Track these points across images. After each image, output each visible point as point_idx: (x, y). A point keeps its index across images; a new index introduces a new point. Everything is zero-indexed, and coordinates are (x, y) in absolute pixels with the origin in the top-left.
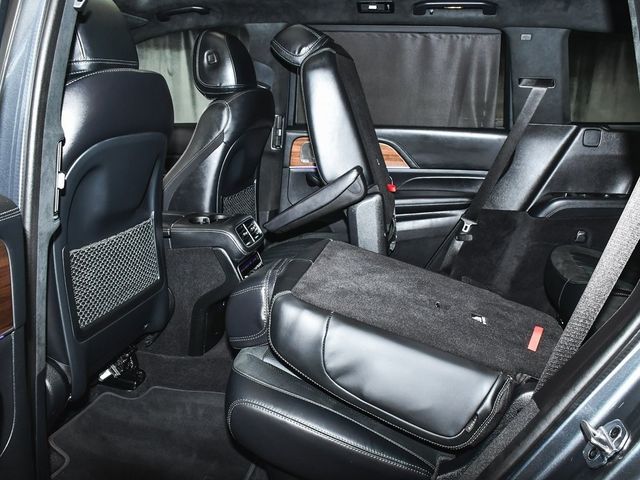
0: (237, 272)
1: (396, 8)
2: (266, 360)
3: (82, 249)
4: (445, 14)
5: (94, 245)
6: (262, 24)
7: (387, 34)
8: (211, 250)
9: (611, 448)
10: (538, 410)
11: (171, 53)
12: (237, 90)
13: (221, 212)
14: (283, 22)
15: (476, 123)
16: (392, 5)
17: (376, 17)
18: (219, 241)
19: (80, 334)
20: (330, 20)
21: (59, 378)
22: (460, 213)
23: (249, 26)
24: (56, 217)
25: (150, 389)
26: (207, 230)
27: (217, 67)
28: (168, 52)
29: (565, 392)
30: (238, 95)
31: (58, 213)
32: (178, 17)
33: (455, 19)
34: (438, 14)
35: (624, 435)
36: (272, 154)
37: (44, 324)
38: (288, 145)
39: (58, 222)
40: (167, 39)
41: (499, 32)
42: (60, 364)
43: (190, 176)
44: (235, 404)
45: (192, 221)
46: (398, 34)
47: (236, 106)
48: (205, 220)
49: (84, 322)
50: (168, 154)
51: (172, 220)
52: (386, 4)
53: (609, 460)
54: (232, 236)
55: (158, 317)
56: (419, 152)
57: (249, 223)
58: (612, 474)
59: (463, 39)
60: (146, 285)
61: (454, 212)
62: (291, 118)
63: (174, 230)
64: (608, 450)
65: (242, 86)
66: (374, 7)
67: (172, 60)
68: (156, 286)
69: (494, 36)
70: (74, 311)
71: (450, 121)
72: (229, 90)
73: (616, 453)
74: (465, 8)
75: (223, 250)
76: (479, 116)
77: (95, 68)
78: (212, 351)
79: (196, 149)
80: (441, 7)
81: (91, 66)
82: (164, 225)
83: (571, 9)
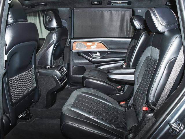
0: (59, 82)
1: (102, 3)
2: (72, 109)
3: (12, 78)
4: (117, 5)
5: (16, 77)
6: (63, 8)
7: (100, 11)
8: (51, 76)
9: (178, 129)
10: (155, 119)
11: (34, 18)
12: (57, 28)
13: (54, 65)
14: (69, 7)
15: (126, 36)
16: (101, 2)
17: (96, 6)
18: (54, 73)
19: (13, 104)
20: (83, 7)
21: (7, 119)
22: (122, 62)
23: (59, 9)
24: (5, 69)
25: (34, 120)
26: (50, 70)
27: (51, 21)
28: (33, 17)
29: (163, 114)
30: (58, 29)
31: (5, 67)
32: (37, 6)
33: (119, 6)
34: (114, 5)
35: (181, 125)
36: (67, 47)
37: (2, 102)
38: (72, 44)
39: (5, 70)
40: (33, 13)
41: (132, 10)
42: (7, 114)
43: (44, 54)
44: (64, 123)
45: (45, 68)
46: (103, 11)
47: (57, 33)
48: (49, 67)
49: (14, 101)
50: (37, 48)
51: (39, 68)
52: (99, 2)
53: (178, 133)
54: (57, 72)
55: (36, 98)
56: (110, 45)
57: (62, 68)
58: (179, 137)
59: (122, 12)
60: (32, 88)
61: (121, 62)
62: (72, 36)
63: (40, 71)
64: (177, 130)
65: (58, 27)
66: (96, 3)
67: (34, 20)
68: (35, 88)
69: (130, 11)
70: (11, 97)
71: (118, 35)
72: (55, 28)
73: (180, 131)
74: (122, 3)
75: (55, 76)
76: (127, 34)
77: (14, 22)
78: (53, 107)
79: (45, 46)
80: (115, 3)
81: (13, 21)
82: (37, 69)
83: (152, 3)
